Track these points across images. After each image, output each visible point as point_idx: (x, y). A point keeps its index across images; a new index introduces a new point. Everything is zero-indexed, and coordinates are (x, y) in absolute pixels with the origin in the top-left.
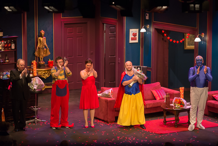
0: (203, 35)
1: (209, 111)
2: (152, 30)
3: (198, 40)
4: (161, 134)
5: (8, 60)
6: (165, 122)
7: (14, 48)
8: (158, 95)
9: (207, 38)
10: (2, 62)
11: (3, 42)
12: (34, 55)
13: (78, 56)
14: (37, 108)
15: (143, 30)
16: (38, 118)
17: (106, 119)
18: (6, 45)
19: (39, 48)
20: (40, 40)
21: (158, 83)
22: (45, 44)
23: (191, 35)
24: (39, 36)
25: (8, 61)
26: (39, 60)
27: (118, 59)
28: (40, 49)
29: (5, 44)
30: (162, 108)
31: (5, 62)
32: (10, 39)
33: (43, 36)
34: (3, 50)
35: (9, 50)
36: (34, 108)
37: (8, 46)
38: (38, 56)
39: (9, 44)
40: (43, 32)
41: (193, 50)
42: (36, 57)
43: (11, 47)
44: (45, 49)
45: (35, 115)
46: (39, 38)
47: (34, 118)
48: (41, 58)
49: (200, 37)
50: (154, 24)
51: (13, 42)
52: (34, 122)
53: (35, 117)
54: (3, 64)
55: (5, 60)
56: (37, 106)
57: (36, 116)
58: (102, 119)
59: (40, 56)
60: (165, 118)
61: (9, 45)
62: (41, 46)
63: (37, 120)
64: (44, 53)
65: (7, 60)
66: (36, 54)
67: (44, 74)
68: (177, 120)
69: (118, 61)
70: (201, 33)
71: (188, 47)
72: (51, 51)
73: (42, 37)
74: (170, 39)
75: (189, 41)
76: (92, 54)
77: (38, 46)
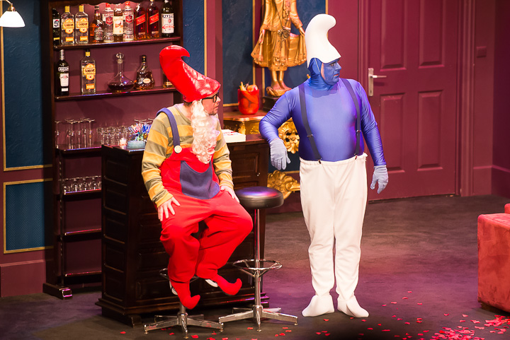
5: (149, 77)
7: (172, 31)
10: (126, 86)
11: (128, 8)
12: (249, 60)
13: (425, 64)
14: (262, 264)
16: (266, 306)
18: (141, 20)
19: (268, 32)
22: (294, 15)
25: (147, 81)
26: (269, 82)
28: (273, 35)
29: (137, 14)
31: (137, 85)
34: (128, 40)
35: (153, 36)
36: (251, 264)
37: (149, 21)
38: (265, 64)
39: (151, 13)
42: (258, 66)
43: (158, 25)
44: (292, 37)
45: (254, 291)
47: (249, 305)
48: (278, 73)
51: (166, 5)
52: (252, 321)
53: (253, 302)
54: (130, 95)
55: (138, 76)
56: (262, 257)
57: (258, 298)
59: (271, 63)
61: (154, 19)
62: (277, 23)
63: (261, 313)
64: (287, 53)
65: (144, 76)
66: (258, 55)
67: (288, 134)
76: (481, 55)
77: (265, 22)
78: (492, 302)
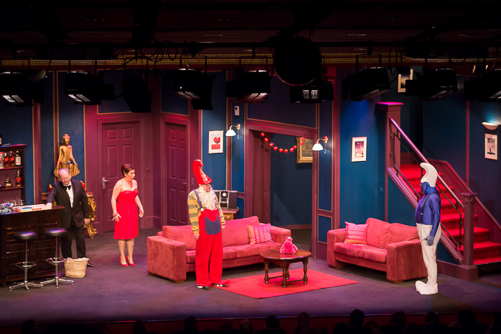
0: (326, 140)
1: (336, 260)
2: (245, 132)
3: (318, 147)
4: (261, 298)
5: (10, 183)
6: (267, 279)
7: (20, 164)
8: (255, 235)
9: (332, 145)
11: (1, 155)
14: (58, 260)
15: (231, 133)
16: (60, 277)
17: (171, 277)
18: (7, 160)
19: (61, 163)
20: (62, 150)
21: (255, 218)
22: (71, 156)
23: (307, 140)
24: (61, 145)
25: (10, 185)
27: (191, 180)
28: (63, 164)
29: (5, 157)
30: (262, 257)
31: (5, 187)
32: (14, 149)
33: (67, 143)
34: (1, 168)
35: (12, 166)
36: (54, 260)
37: (10, 160)
39: (11, 157)
40: (67, 138)
41: (311, 164)
43: (14, 162)
44: (71, 165)
45: (55, 271)
46: (61, 147)
47: (53, 277)
49: (322, 143)
50: (249, 123)
51: (17, 153)
52: (54, 283)
53: (55, 276)
54: (2, 190)
55: (6, 183)
56: (58, 257)
57: (57, 273)
58: (166, 276)
60: (267, 272)
61: (12, 159)
62: (64, 160)
63: (58, 280)
65: (8, 183)
66: (56, 172)
68: (287, 275)
69: (191, 183)
70: (322, 137)
71: (303, 159)
72: (81, 167)
73: (67, 146)
74: (274, 146)
75: (304, 149)
76: (148, 172)
77: (59, 159)
78: (153, 272)
